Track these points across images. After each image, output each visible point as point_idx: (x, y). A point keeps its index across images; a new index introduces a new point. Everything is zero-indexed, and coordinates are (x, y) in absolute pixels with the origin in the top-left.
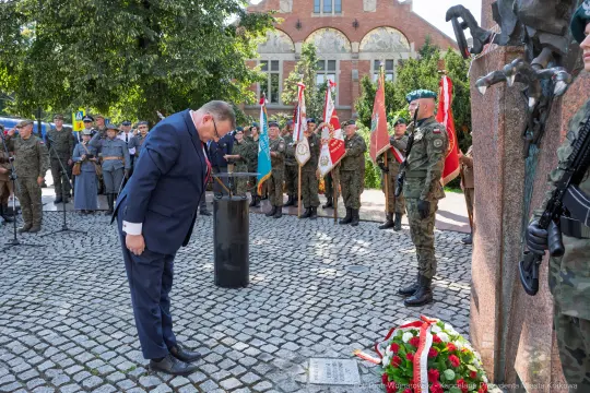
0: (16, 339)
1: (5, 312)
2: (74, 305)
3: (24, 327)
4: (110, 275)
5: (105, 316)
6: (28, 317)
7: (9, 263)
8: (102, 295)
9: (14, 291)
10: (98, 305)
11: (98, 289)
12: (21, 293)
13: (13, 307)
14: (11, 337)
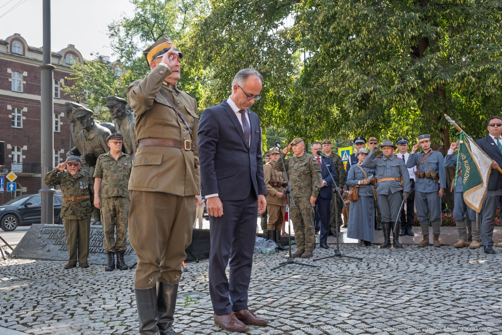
0: (299, 329)
1: (286, 309)
2: (355, 311)
3: (306, 321)
4: (393, 291)
5: (392, 323)
6: (308, 315)
7: (285, 276)
8: (386, 306)
9: (293, 295)
10: (382, 313)
11: (381, 301)
12: (299, 297)
13: (293, 306)
14: (293, 327)
